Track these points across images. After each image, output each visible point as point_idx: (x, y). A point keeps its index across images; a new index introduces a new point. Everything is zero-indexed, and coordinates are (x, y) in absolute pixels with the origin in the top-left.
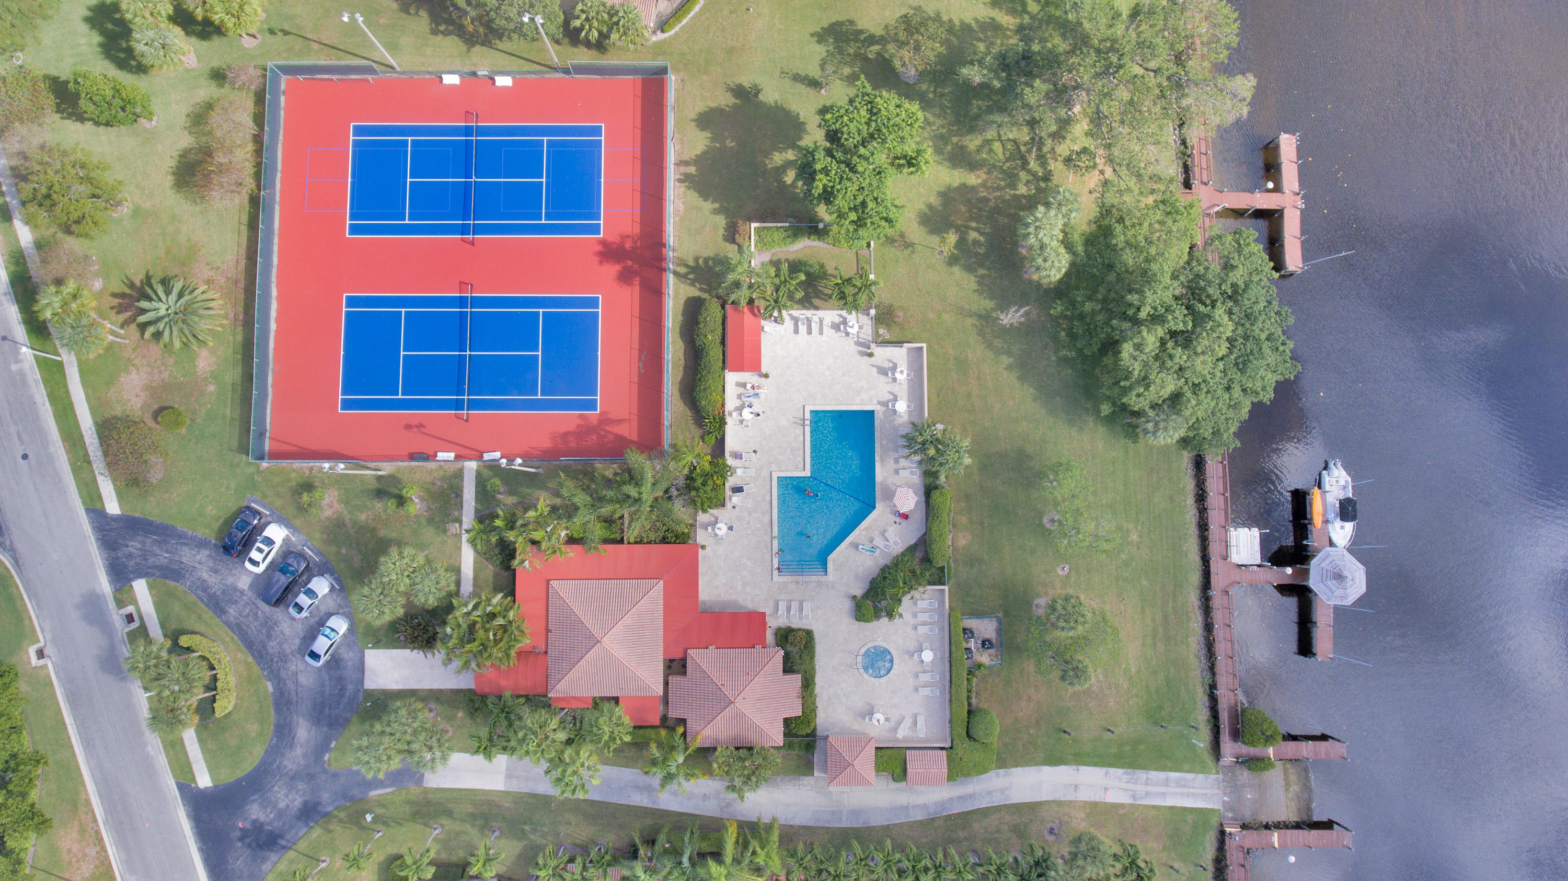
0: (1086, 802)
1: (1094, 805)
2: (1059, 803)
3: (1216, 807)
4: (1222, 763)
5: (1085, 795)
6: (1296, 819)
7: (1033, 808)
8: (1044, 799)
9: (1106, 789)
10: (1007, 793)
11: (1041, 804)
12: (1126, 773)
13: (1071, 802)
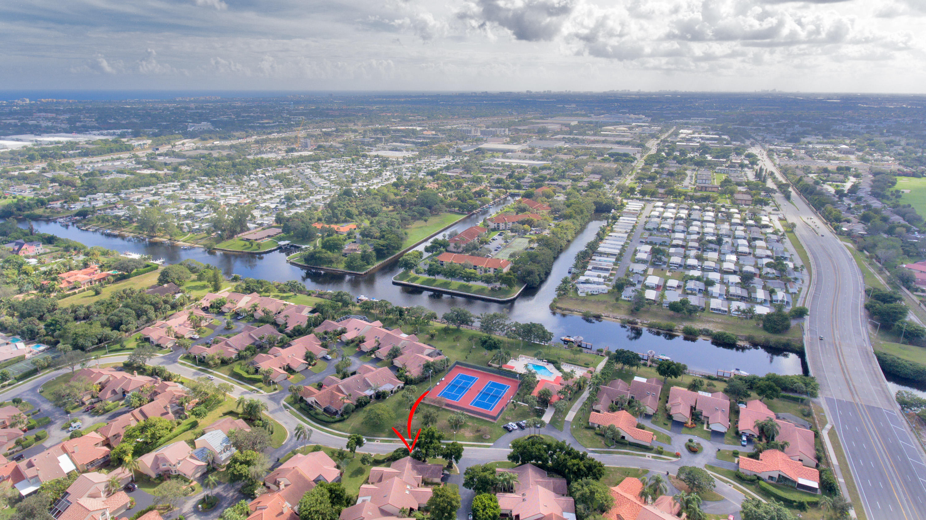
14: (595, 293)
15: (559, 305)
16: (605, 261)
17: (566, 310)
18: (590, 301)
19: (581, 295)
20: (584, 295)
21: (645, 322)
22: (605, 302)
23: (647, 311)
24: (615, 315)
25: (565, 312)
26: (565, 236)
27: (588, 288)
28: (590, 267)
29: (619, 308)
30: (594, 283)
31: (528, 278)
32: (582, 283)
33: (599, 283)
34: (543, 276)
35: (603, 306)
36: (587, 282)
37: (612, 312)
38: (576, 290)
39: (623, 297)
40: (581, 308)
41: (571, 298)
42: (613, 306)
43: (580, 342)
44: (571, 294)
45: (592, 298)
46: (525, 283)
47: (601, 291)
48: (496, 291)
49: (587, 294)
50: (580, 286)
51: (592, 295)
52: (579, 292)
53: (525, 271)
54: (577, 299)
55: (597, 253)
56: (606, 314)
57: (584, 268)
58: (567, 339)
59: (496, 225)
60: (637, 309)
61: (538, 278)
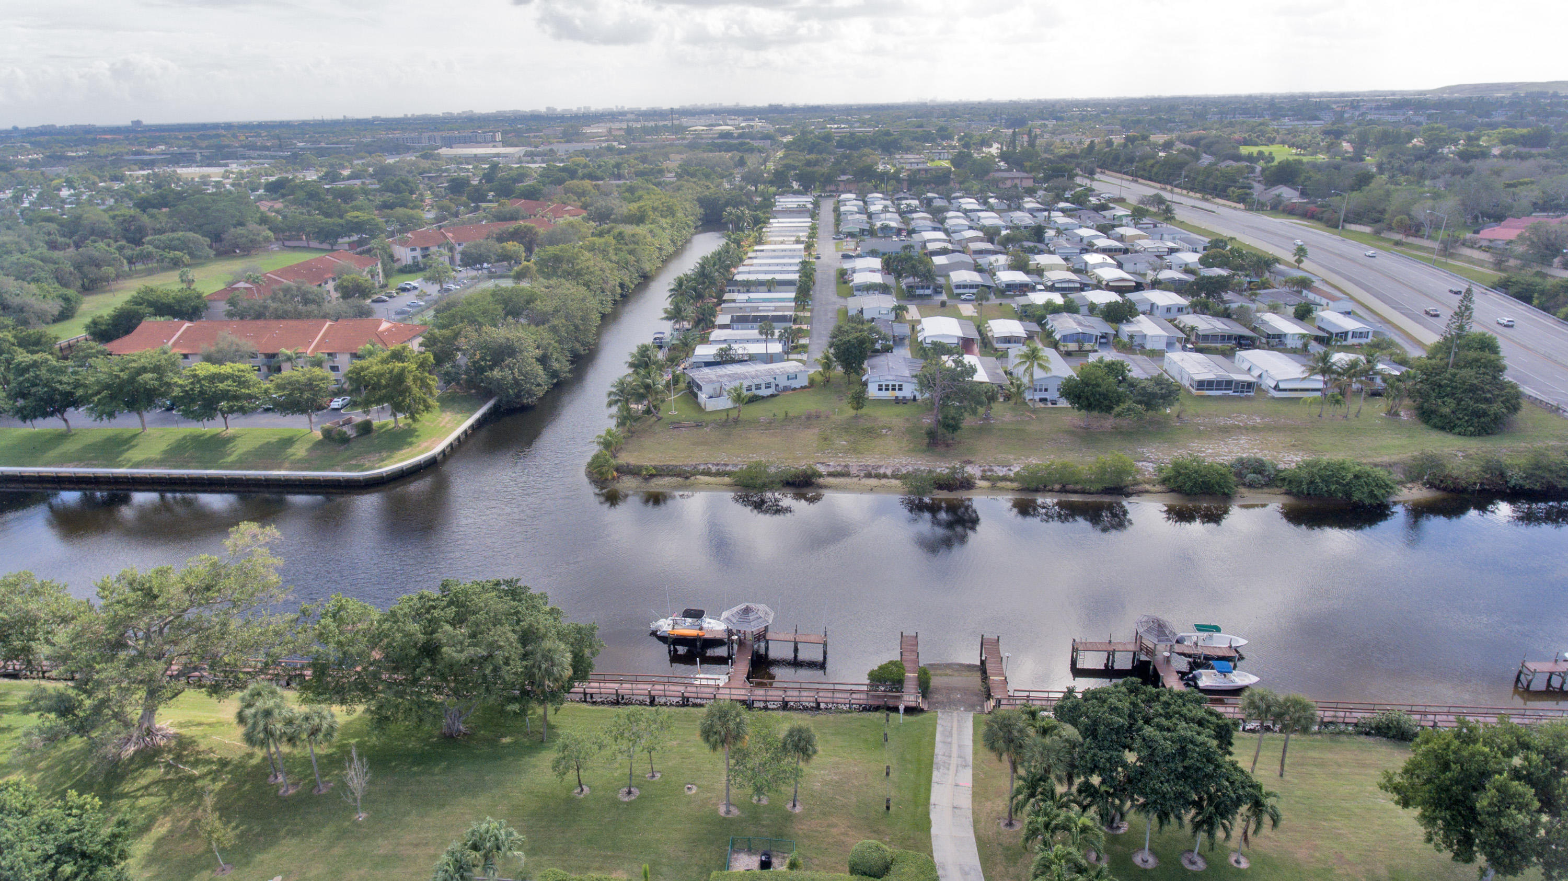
0: (974, 801)
1: (975, 795)
2: (976, 823)
3: (971, 719)
4: (926, 708)
5: (966, 801)
6: (979, 674)
7: (983, 845)
8: (971, 835)
9: (957, 785)
10: (967, 869)
11: (979, 839)
12: (938, 769)
13: (974, 813)
14: (764, 392)
15: (627, 458)
16: (765, 300)
17: (661, 472)
18: (753, 424)
19: (711, 405)
20: (724, 403)
21: (1001, 472)
22: (811, 419)
23: (984, 430)
24: (870, 461)
25: (659, 484)
26: (631, 258)
27: (733, 377)
28: (723, 319)
29: (871, 433)
30: (752, 358)
31: (496, 373)
32: (708, 364)
33: (769, 358)
34: (561, 365)
35: (810, 436)
36: (725, 359)
37: (854, 450)
38: (692, 390)
39: (873, 391)
40: (723, 458)
41: (676, 425)
42: (847, 428)
43: (761, 636)
44: (673, 407)
45: (755, 411)
46: (487, 395)
47: (783, 382)
48: (344, 440)
49: (738, 398)
50: (703, 375)
51: (754, 399)
52: (702, 397)
53: (484, 347)
54: (698, 425)
55: (737, 283)
56: (834, 464)
57: (705, 322)
58: (687, 629)
59: (418, 253)
60: (951, 425)
61: (539, 369)
